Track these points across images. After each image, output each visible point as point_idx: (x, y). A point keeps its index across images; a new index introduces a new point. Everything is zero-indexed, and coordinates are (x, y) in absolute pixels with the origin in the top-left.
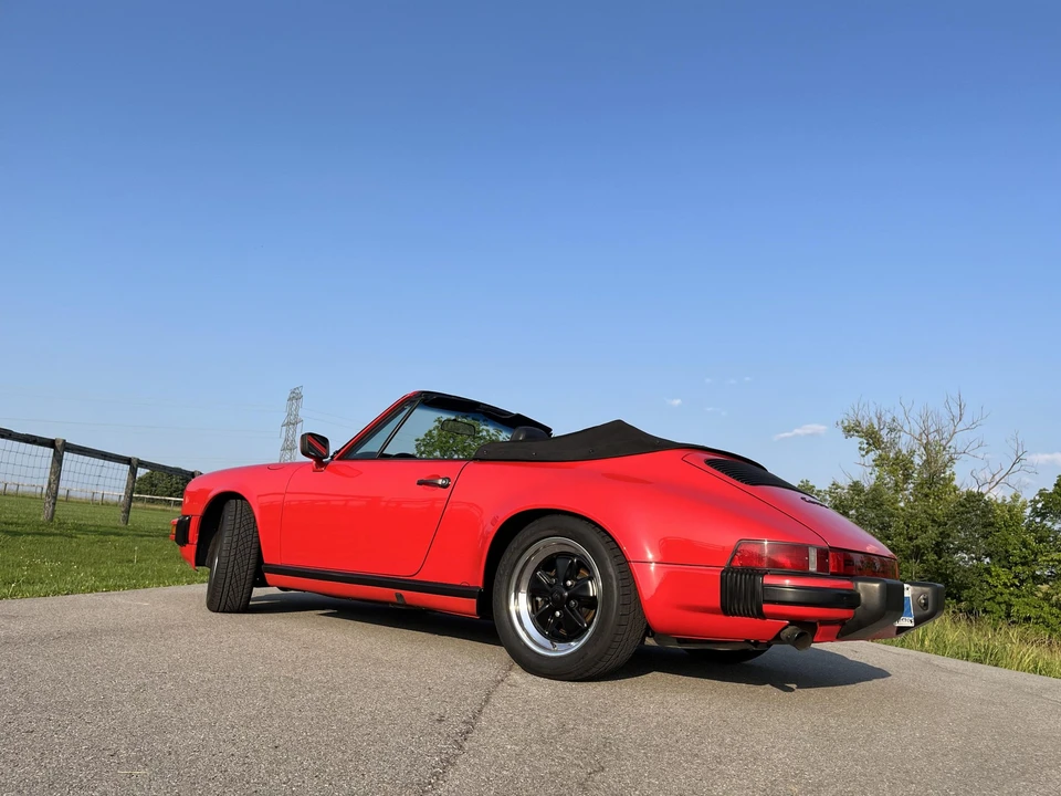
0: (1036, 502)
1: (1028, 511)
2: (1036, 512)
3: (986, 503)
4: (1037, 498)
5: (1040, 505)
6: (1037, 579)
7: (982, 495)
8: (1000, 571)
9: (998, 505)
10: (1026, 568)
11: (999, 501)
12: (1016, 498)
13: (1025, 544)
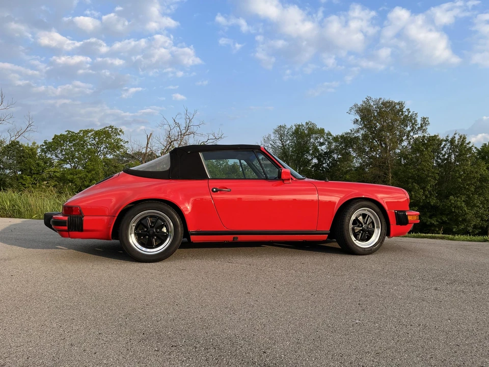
0: (43, 146)
1: (39, 150)
2: (43, 150)
3: (20, 146)
4: (44, 144)
5: (44, 147)
6: (44, 180)
7: (18, 142)
8: (28, 177)
9: (26, 147)
10: (38, 176)
11: (26, 145)
12: (34, 143)
13: (38, 164)
